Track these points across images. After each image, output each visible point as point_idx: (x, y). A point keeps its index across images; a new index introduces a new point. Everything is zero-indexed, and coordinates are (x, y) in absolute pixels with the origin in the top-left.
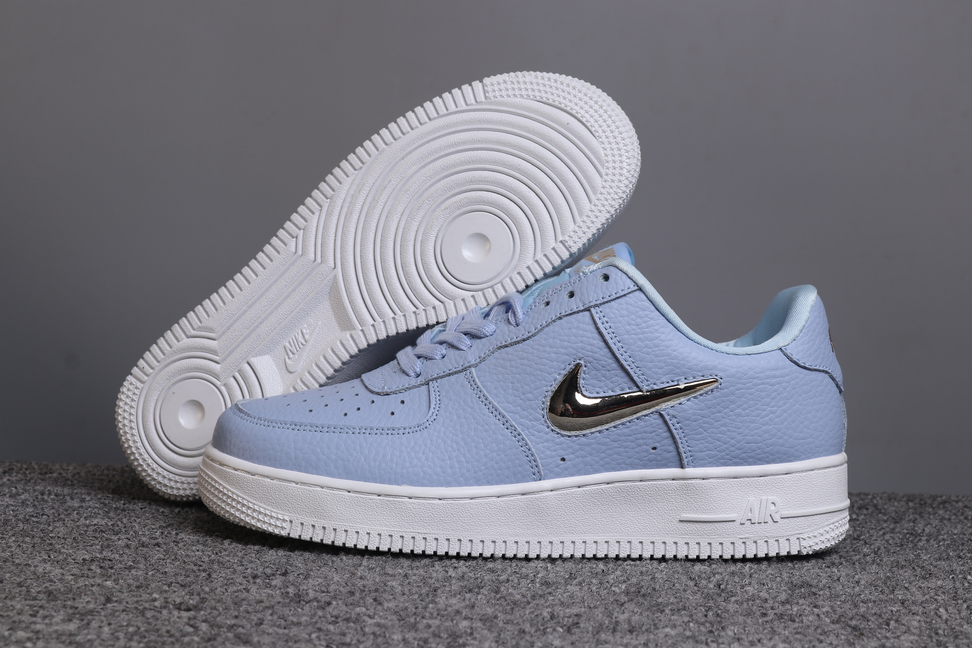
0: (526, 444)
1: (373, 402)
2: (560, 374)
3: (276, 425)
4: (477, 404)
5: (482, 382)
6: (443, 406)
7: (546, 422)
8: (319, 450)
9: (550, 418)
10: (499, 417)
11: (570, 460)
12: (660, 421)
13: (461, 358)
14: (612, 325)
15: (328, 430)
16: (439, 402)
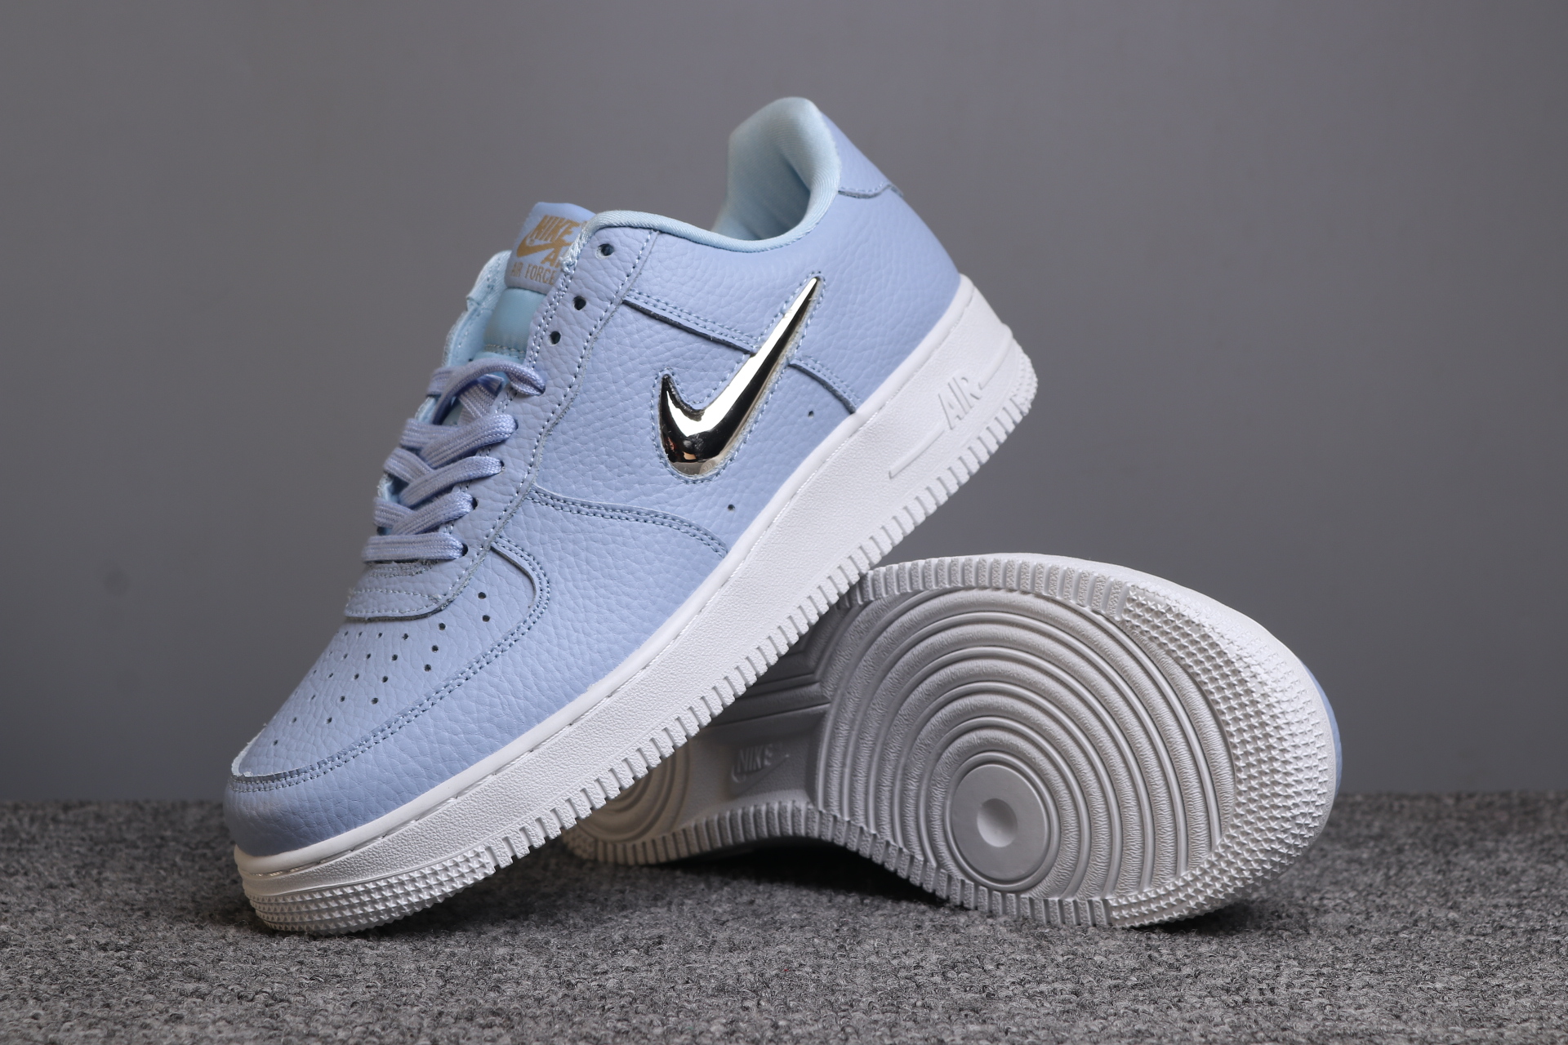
0: (682, 522)
1: (406, 636)
2: (652, 407)
3: (355, 752)
4: (583, 521)
5: (563, 492)
6: (542, 559)
7: (679, 477)
8: (447, 734)
9: (681, 469)
10: (624, 515)
11: (738, 502)
12: (796, 375)
13: (505, 484)
14: (666, 299)
15: (430, 702)
16: (531, 559)
